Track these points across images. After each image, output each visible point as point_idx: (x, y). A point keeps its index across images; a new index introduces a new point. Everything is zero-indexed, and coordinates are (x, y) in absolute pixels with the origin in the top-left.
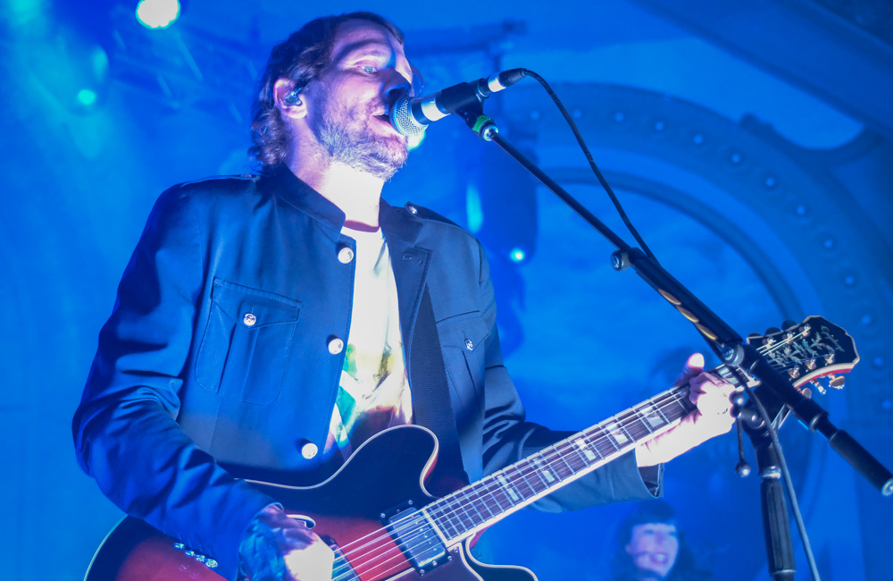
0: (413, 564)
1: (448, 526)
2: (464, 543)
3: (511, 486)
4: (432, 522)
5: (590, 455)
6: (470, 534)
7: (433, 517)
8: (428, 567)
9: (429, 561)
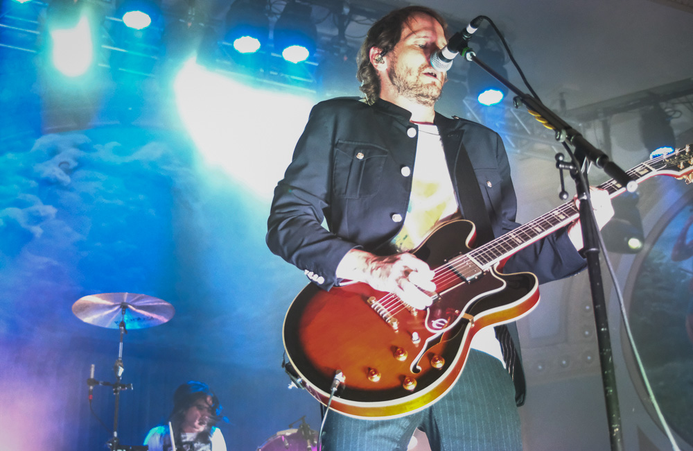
0: (463, 279)
1: (482, 259)
2: (492, 266)
3: (517, 237)
4: (472, 259)
5: (562, 217)
6: (496, 262)
7: (473, 256)
8: (473, 281)
9: (473, 277)
